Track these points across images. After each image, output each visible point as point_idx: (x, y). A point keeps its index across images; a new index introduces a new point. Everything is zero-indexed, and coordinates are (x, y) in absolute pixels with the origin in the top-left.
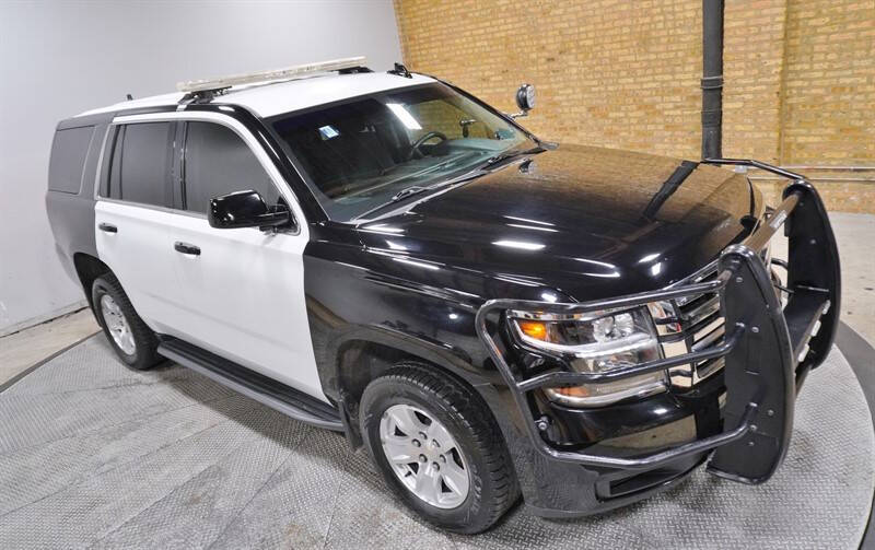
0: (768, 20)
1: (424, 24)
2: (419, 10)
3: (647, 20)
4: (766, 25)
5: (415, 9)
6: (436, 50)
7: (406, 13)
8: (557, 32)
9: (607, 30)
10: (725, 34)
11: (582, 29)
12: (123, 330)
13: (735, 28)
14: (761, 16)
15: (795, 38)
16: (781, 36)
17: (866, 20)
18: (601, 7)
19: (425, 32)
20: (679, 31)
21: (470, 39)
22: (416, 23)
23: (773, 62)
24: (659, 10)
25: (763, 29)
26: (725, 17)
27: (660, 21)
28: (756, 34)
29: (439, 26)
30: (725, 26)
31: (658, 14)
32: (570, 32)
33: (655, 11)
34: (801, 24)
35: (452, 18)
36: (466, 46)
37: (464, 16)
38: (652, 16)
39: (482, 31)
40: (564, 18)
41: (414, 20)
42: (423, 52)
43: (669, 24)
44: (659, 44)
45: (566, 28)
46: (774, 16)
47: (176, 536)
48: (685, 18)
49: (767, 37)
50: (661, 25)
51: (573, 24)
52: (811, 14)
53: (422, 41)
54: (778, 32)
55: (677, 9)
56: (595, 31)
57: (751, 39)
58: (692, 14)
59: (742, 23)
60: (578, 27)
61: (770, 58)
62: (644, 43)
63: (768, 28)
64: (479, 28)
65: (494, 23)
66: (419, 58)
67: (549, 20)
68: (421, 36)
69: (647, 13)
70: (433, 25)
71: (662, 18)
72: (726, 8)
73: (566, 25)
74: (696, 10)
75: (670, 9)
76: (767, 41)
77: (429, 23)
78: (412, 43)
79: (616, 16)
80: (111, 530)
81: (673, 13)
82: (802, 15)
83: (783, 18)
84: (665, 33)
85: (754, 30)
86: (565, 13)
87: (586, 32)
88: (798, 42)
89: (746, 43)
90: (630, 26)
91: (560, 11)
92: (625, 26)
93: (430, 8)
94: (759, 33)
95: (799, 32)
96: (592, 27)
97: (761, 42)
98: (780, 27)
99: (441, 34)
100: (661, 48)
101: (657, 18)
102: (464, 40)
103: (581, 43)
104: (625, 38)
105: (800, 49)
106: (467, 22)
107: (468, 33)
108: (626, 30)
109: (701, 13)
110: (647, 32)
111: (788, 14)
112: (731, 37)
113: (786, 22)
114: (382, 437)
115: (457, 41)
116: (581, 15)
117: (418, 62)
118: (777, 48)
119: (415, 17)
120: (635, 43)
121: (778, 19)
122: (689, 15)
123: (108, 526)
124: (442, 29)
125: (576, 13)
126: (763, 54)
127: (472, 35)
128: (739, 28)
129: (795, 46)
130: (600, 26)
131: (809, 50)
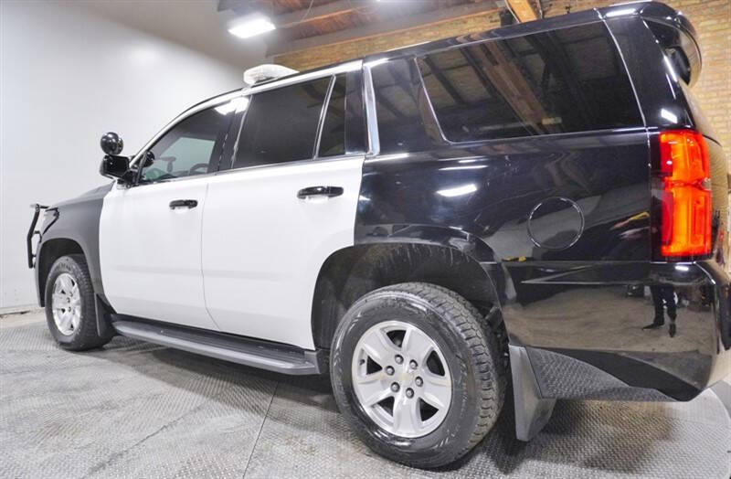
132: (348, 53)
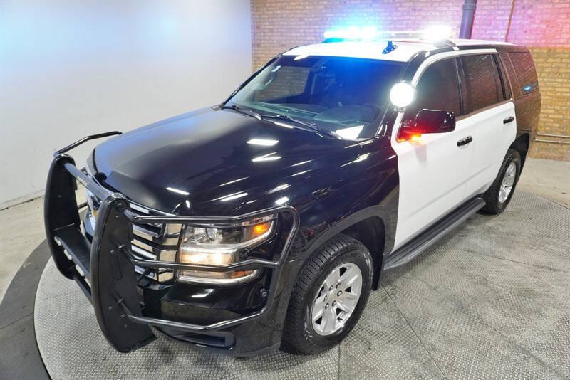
1: (270, 20)
2: (268, 10)
5: (265, 9)
6: (277, 38)
7: (257, 11)
19: (270, 25)
21: (303, 34)
22: (264, 19)
29: (282, 23)
35: (292, 20)
36: (299, 38)
37: (301, 19)
39: (312, 31)
41: (263, 16)
42: (266, 38)
53: (267, 31)
64: (310, 29)
66: (262, 42)
68: (267, 27)
70: (277, 21)
77: (274, 20)
78: (259, 31)
93: (276, 10)
99: (282, 28)
102: (299, 34)
106: (302, 23)
107: (302, 31)
115: (293, 34)
117: (262, 43)
119: (264, 14)
124: (283, 25)
127: (304, 32)
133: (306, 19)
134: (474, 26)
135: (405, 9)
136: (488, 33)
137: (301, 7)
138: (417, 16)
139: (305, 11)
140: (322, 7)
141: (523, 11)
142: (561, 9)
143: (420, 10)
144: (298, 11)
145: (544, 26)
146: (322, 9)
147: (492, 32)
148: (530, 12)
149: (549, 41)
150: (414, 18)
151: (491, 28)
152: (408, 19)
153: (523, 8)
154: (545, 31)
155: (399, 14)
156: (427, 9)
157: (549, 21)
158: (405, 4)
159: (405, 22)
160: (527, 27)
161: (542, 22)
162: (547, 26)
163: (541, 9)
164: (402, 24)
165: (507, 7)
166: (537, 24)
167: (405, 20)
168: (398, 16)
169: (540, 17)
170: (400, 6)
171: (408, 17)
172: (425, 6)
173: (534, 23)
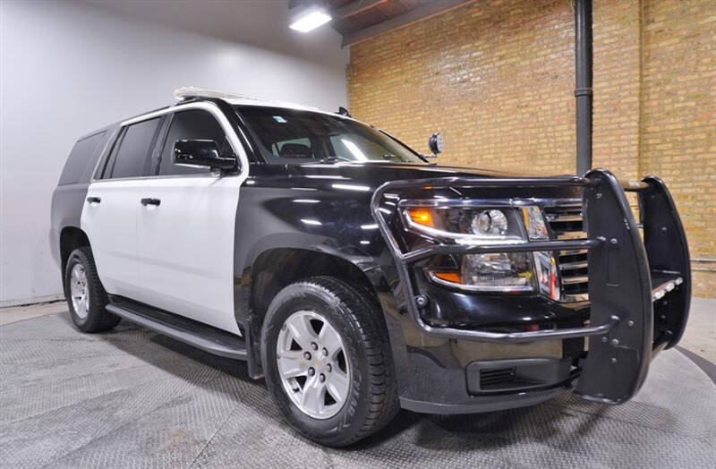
0: (626, 143)
3: (534, 142)
4: (625, 147)
8: (467, 149)
9: (504, 148)
10: (594, 152)
11: (486, 147)
12: (83, 297)
13: (602, 148)
14: (620, 140)
15: (646, 158)
16: (636, 154)
17: (701, 147)
18: (500, 131)
20: (558, 150)
23: (630, 174)
24: (543, 135)
25: (622, 149)
26: (593, 140)
27: (544, 143)
28: (616, 153)
30: (593, 147)
31: (543, 138)
32: (477, 148)
33: (540, 135)
34: (651, 148)
38: (539, 139)
40: (473, 138)
43: (551, 145)
44: (543, 159)
45: (473, 146)
46: (629, 141)
47: (72, 429)
48: (563, 141)
49: (625, 155)
50: (545, 146)
51: (479, 143)
52: (658, 141)
54: (633, 152)
55: (556, 134)
56: (495, 148)
57: (613, 157)
58: (569, 138)
59: (606, 145)
60: (483, 145)
61: (628, 171)
62: (532, 157)
63: (626, 149)
65: (421, 140)
67: (461, 139)
69: (534, 137)
71: (545, 140)
72: (594, 134)
73: (474, 143)
74: (572, 136)
75: (552, 134)
76: (625, 158)
79: (511, 138)
80: (14, 421)
81: (555, 137)
82: (651, 142)
83: (637, 142)
84: (548, 151)
85: (615, 150)
86: (474, 135)
87: (489, 149)
88: (649, 161)
89: (610, 159)
90: (522, 146)
91: (470, 134)
92: (517, 145)
94: (619, 152)
95: (649, 154)
96: (493, 145)
97: (620, 159)
98: (635, 148)
100: (545, 162)
101: (542, 141)
103: (484, 157)
104: (517, 154)
105: (651, 166)
108: (519, 148)
109: (575, 138)
110: (534, 150)
111: (640, 139)
112: (598, 155)
113: (640, 146)
114: (278, 352)
116: (485, 136)
118: (633, 164)
120: (525, 158)
121: (633, 143)
122: (566, 139)
123: (12, 418)
125: (482, 135)
126: (622, 168)
128: (604, 148)
129: (646, 164)
130: (499, 145)
131: (658, 167)
132: (418, 33)
133: (403, 134)
134: (594, 116)
135: (509, 107)
136: (613, 121)
137: (398, 122)
138: (524, 113)
139: (402, 125)
140: (419, 118)
141: (658, 89)
142: (711, 78)
143: (527, 106)
144: (396, 126)
145: (692, 104)
146: (419, 120)
147: (618, 120)
148: (668, 88)
149: (704, 123)
150: (521, 116)
151: (617, 114)
152: (515, 119)
153: (657, 85)
154: (696, 109)
155: (503, 114)
156: (535, 103)
157: (698, 96)
158: (509, 102)
159: (510, 123)
160: (668, 108)
161: (688, 98)
162: (697, 104)
163: (685, 82)
164: (508, 125)
165: (632, 86)
166: (683, 102)
167: (510, 120)
168: (502, 117)
169: (684, 92)
170: (503, 105)
171: (513, 117)
172: (534, 100)
173: (678, 102)
